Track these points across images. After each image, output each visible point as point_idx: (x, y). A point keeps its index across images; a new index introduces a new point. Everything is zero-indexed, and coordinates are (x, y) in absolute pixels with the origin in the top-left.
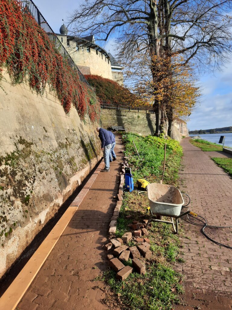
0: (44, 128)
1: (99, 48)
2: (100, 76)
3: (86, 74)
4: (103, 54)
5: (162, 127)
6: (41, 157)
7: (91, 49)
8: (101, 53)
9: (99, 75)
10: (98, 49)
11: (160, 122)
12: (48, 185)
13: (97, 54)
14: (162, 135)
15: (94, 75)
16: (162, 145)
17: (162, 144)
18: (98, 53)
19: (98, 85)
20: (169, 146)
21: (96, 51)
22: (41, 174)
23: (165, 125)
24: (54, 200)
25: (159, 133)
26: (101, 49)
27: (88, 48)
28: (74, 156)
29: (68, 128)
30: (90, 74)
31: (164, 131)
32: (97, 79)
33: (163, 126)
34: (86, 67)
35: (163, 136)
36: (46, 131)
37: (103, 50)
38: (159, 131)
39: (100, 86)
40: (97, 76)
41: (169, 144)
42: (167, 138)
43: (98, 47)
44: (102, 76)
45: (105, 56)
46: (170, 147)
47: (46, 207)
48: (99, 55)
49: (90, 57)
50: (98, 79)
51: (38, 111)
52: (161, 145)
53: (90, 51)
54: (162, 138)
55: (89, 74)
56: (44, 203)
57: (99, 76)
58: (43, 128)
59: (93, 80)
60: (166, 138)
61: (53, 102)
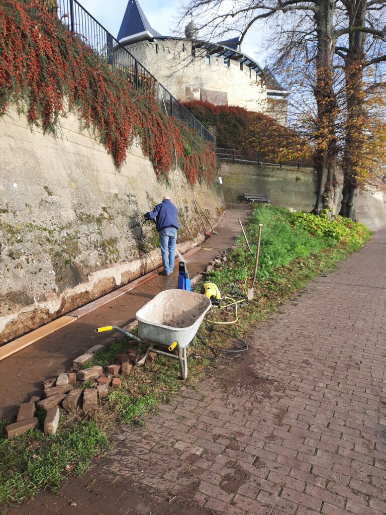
0: (46, 188)
1: (247, 59)
2: (243, 108)
3: (220, 104)
4: (253, 69)
5: (327, 199)
6: (22, 234)
7: (232, 61)
8: (248, 68)
9: (241, 106)
10: (245, 61)
11: (323, 189)
12: (27, 279)
13: (241, 69)
14: (324, 213)
15: (232, 105)
16: (322, 230)
17: (322, 227)
18: (243, 67)
19: (237, 123)
20: (334, 232)
21: (239, 64)
22: (13, 260)
23: (331, 195)
24: (36, 303)
25: (319, 209)
26: (250, 60)
27: (227, 60)
28: (119, 237)
29: (116, 191)
30: (227, 105)
31: (329, 205)
32: (237, 112)
33: (328, 197)
34: (221, 93)
35: (327, 214)
36: (50, 194)
37: (252, 62)
38: (320, 205)
39: (241, 124)
40: (237, 108)
41: (335, 228)
42: (335, 218)
43: (245, 57)
44: (246, 108)
45: (257, 72)
46: (334, 234)
47: (10, 312)
48: (244, 70)
49: (228, 75)
50: (239, 112)
51: (37, 161)
52: (320, 230)
53: (229, 65)
54: (324, 217)
55: (224, 104)
56: (7, 306)
57: (241, 108)
58: (42, 188)
59: (230, 114)
60: (333, 218)
61: (84, 148)
